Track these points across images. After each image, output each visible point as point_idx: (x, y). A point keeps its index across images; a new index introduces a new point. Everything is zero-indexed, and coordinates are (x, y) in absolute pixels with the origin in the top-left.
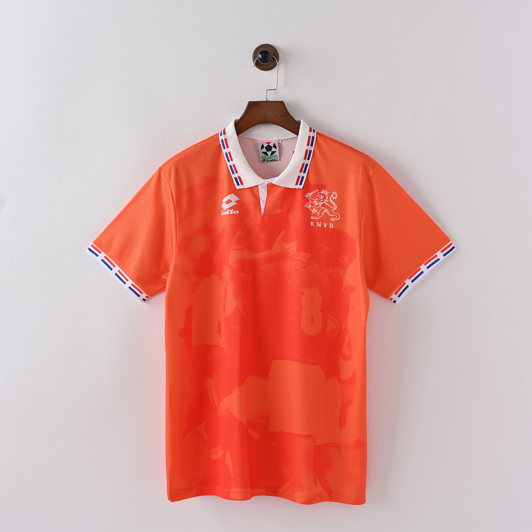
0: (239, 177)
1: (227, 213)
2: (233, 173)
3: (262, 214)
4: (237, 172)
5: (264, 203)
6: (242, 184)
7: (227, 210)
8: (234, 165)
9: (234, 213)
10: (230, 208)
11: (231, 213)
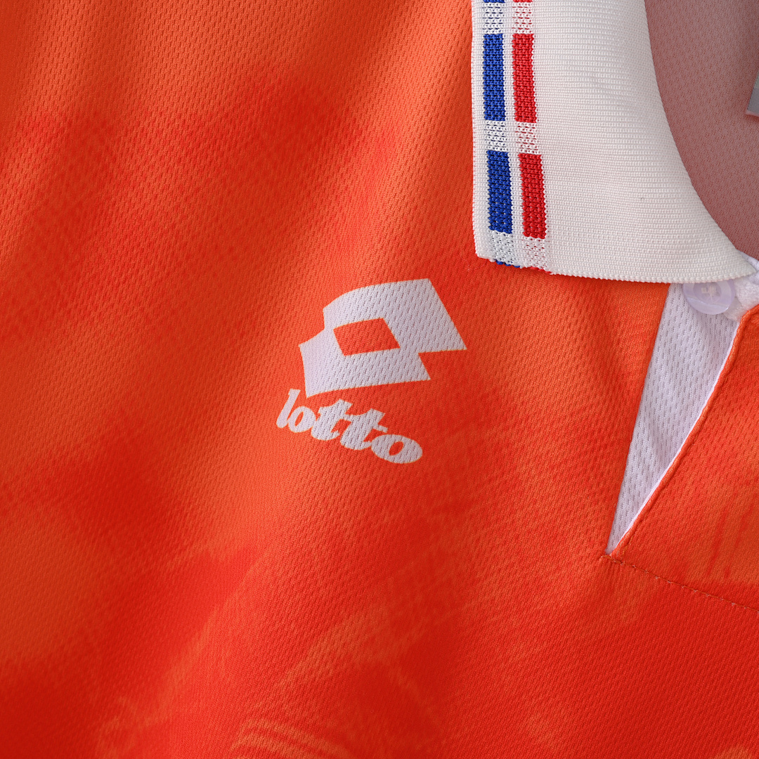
0: (532, 165)
1: (320, 426)
2: (495, 111)
3: (615, 544)
4: (527, 112)
5: (662, 457)
6: (536, 226)
7: (328, 398)
8: (524, 44)
9: (381, 448)
10: (361, 399)
11: (353, 440)
